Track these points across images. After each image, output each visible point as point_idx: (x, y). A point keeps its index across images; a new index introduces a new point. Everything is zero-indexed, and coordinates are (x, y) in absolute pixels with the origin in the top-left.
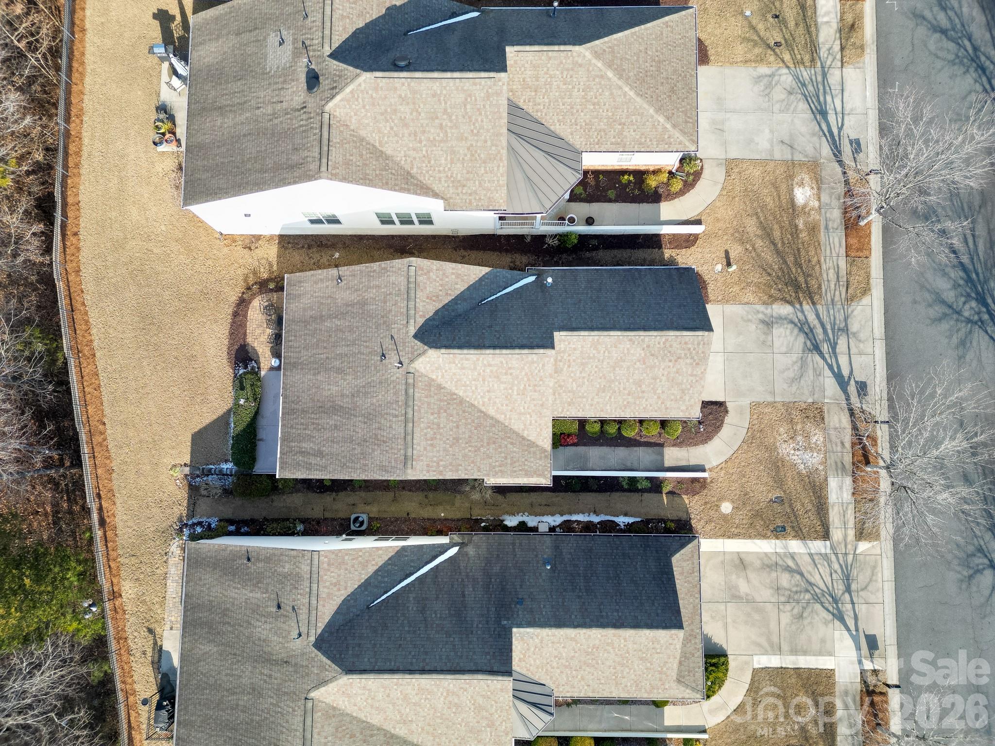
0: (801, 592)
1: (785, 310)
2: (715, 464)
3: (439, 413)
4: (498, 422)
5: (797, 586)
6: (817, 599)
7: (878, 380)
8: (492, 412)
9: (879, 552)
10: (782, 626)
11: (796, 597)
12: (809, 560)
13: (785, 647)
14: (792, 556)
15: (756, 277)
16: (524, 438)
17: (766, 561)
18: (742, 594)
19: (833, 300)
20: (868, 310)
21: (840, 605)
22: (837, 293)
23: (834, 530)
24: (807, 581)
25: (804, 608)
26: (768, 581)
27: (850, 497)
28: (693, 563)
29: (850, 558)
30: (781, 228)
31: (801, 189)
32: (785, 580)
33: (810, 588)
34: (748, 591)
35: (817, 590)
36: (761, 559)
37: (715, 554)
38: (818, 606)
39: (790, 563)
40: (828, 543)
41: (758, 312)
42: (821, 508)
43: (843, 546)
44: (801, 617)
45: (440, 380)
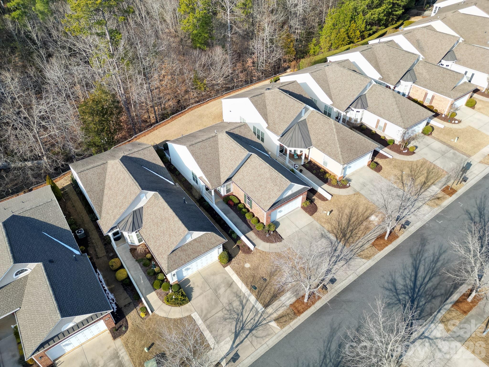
0: (236, 312)
1: (333, 238)
2: (259, 248)
3: (210, 147)
4: (219, 164)
5: (237, 310)
6: (237, 320)
7: (342, 284)
8: (221, 161)
9: (276, 332)
10: (217, 315)
11: (232, 312)
12: (251, 307)
13: (208, 322)
14: (248, 300)
15: (334, 223)
16: (220, 175)
17: (238, 293)
18: (218, 292)
19: (352, 250)
20: (362, 264)
21: (242, 331)
22: (357, 250)
23: (270, 308)
24: (242, 312)
25: (230, 318)
26: (231, 298)
27: (289, 304)
28: (216, 243)
29: (265, 322)
30: (357, 219)
31: (375, 217)
32: (236, 304)
33: (240, 315)
34: (221, 294)
35: (241, 318)
36: (237, 290)
37: (227, 274)
38: (234, 323)
39: (244, 301)
40: (264, 309)
41: (324, 231)
42: (275, 297)
43: (267, 316)
44: (225, 319)
45: (219, 143)
